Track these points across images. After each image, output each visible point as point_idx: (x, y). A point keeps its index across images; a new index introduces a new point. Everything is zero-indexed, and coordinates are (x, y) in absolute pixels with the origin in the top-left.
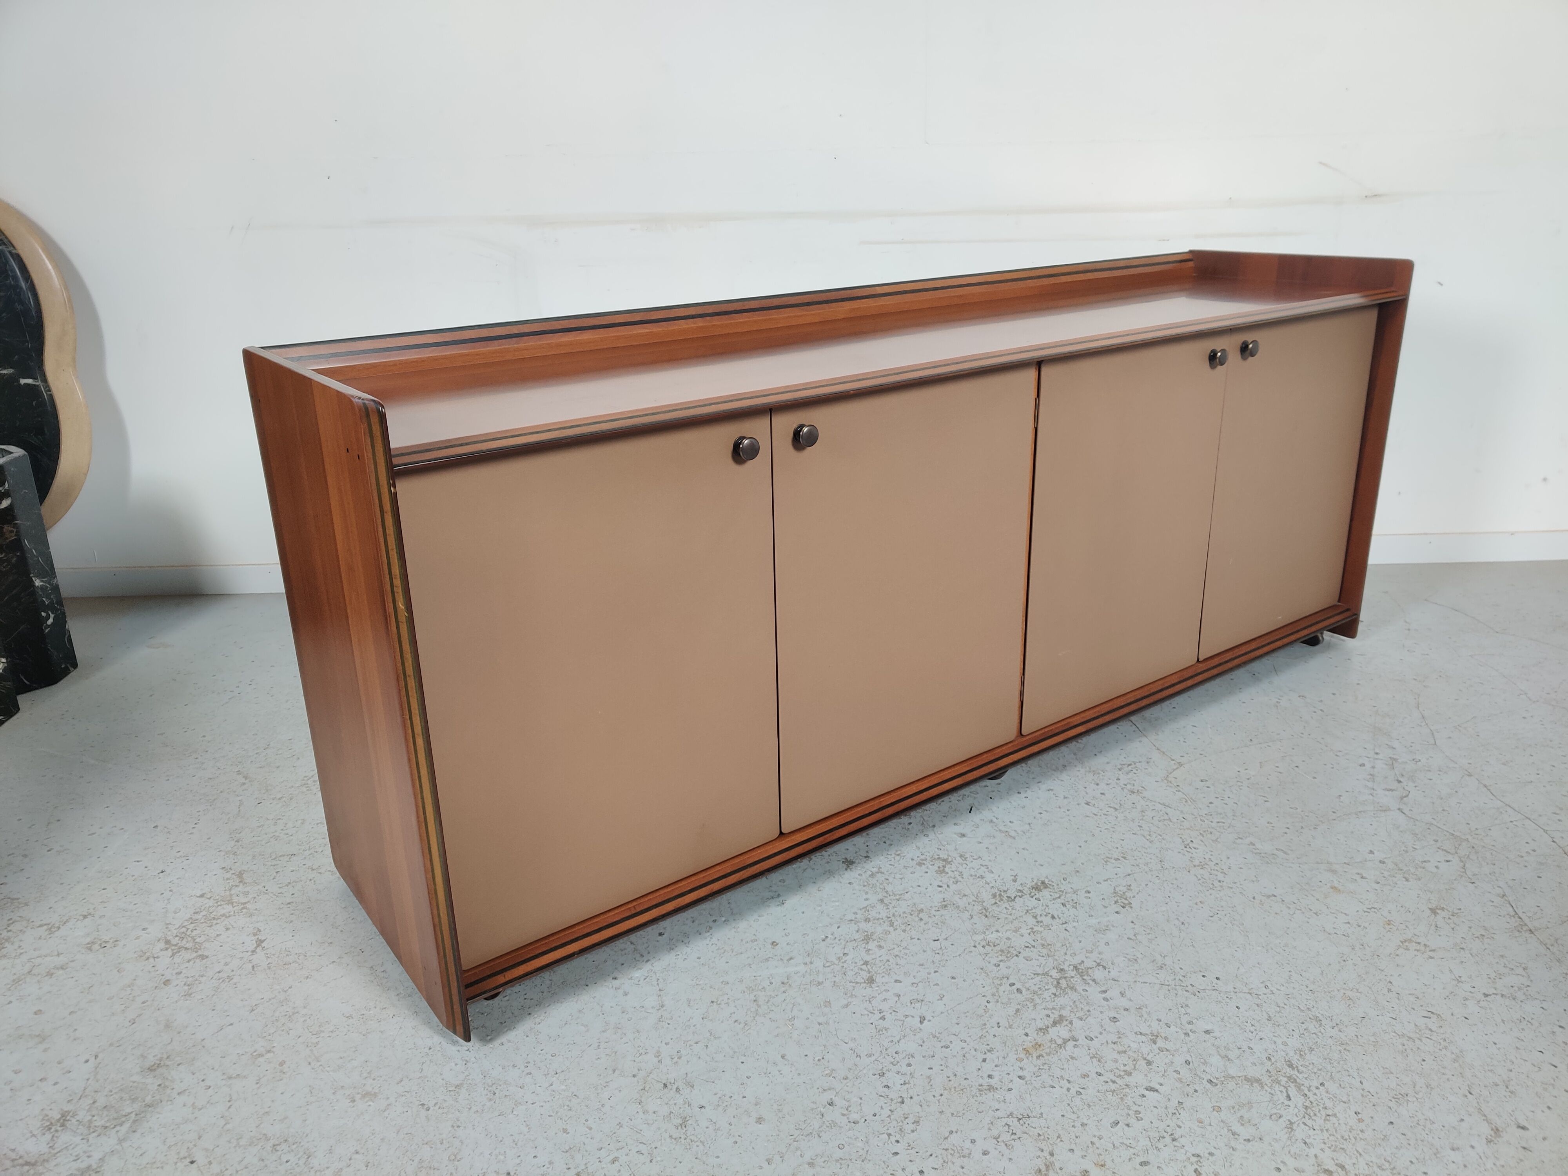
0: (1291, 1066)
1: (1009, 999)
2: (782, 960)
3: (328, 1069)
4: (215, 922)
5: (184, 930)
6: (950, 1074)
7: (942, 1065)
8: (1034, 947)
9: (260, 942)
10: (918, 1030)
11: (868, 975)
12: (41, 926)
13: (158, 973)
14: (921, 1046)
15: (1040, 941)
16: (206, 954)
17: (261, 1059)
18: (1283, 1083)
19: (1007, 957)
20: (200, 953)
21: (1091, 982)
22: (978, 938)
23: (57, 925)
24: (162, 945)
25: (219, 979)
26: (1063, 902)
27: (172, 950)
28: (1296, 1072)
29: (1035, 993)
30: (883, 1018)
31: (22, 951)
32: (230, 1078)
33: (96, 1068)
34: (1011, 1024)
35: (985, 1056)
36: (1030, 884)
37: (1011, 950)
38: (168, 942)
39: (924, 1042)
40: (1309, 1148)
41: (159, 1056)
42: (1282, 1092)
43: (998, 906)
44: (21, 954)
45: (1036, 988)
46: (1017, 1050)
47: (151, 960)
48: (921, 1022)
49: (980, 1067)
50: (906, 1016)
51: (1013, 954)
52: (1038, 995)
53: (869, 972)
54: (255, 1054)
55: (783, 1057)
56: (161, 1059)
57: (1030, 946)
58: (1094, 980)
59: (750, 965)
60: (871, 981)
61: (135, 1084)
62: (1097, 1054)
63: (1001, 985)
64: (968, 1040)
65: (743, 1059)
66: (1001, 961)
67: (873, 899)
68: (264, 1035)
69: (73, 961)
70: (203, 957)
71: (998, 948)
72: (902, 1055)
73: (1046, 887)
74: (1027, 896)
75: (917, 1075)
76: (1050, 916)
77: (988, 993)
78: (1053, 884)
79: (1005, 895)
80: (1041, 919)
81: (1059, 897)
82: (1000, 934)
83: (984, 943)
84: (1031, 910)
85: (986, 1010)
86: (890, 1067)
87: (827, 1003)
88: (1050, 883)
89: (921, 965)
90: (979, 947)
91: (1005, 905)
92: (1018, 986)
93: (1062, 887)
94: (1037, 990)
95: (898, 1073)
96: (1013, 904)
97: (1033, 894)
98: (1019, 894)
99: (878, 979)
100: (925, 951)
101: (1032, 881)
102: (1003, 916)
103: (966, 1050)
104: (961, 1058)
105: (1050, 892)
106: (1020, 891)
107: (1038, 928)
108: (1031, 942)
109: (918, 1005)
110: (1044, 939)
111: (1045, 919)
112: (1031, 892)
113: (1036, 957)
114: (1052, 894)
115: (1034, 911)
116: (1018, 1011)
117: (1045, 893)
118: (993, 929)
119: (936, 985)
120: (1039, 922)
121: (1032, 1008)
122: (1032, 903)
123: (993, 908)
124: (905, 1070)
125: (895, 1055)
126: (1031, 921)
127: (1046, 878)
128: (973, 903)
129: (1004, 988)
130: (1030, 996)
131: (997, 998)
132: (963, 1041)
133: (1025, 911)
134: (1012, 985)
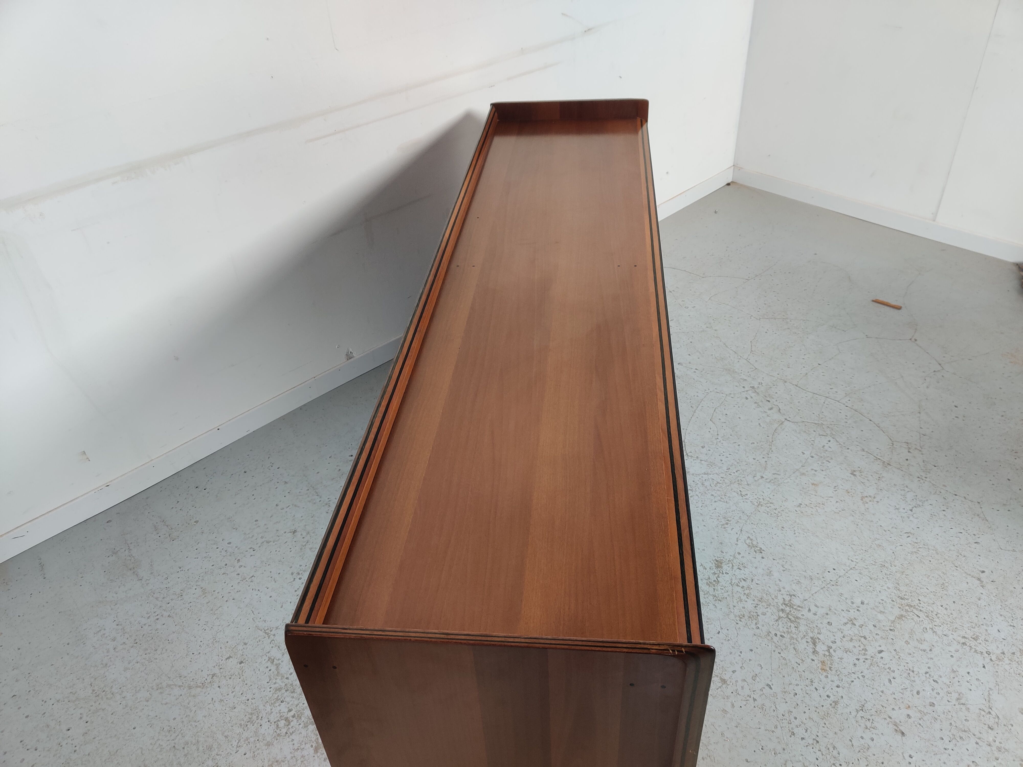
0: (902, 599)
1: (784, 644)
7: (806, 707)
10: (775, 694)
11: (719, 678)
14: (786, 702)
15: (756, 599)
18: (909, 610)
19: (756, 620)
21: (799, 608)
22: (732, 616)
26: (737, 567)
28: (907, 601)
29: (788, 632)
30: (755, 700)
34: (801, 659)
35: (814, 687)
37: (752, 614)
39: (785, 699)
40: (948, 637)
42: (913, 615)
46: (820, 673)
48: (771, 688)
49: (819, 695)
50: (762, 690)
51: (755, 616)
52: (791, 633)
57: (756, 605)
58: (799, 606)
62: (845, 649)
63: (772, 639)
64: (797, 682)
66: (756, 624)
71: (746, 617)
72: (787, 715)
73: (721, 563)
74: (721, 575)
75: (805, 721)
76: (742, 580)
77: (774, 648)
78: (721, 559)
79: (712, 581)
80: (741, 585)
81: (733, 565)
82: (737, 607)
83: (738, 618)
84: (731, 582)
85: (784, 659)
86: (791, 726)
87: (725, 711)
88: (719, 559)
89: (731, 653)
90: (739, 622)
91: (719, 588)
92: (779, 634)
93: (726, 558)
94: (787, 630)
95: (798, 727)
96: (721, 584)
97: (721, 572)
98: (716, 575)
99: (726, 677)
100: (722, 643)
101: (712, 563)
102: (725, 595)
103: (804, 689)
104: (807, 695)
105: (726, 564)
106: (715, 573)
107: (746, 592)
108: (754, 602)
109: (758, 679)
110: (756, 596)
111: (743, 583)
112: (719, 571)
113: (765, 610)
114: (727, 565)
115: (733, 582)
116: (795, 649)
117: (725, 567)
118: (731, 607)
119: (750, 660)
120: (743, 587)
121: (797, 643)
122: (727, 577)
123: (716, 593)
124: (797, 722)
125: (785, 717)
126: (739, 589)
127: (715, 556)
128: (705, 596)
129: (776, 639)
130: (789, 636)
131: (779, 648)
132: (797, 685)
133: (730, 585)
134: (776, 635)
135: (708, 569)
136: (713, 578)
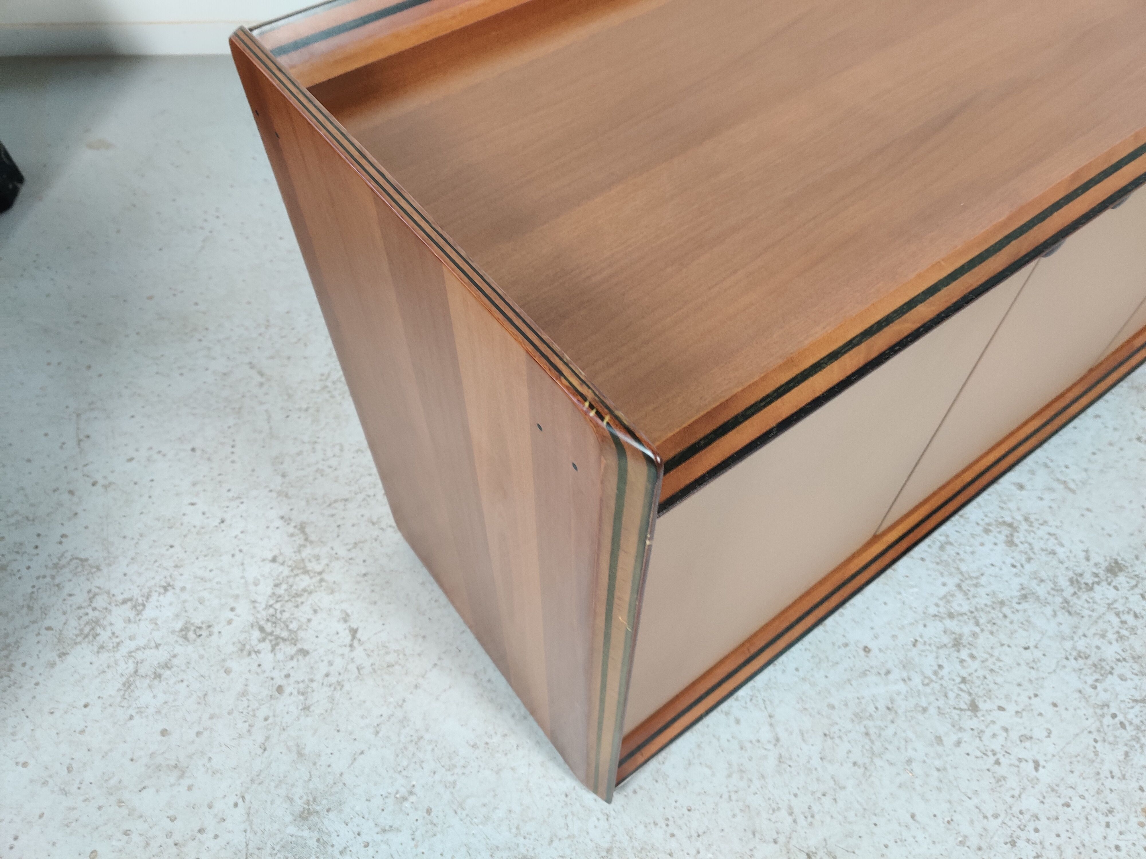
1: (1115, 737)
2: (879, 673)
3: (475, 820)
4: (300, 600)
5: (271, 611)
6: (1079, 845)
7: (1067, 831)
8: (1124, 659)
9: (354, 632)
10: (1035, 780)
11: (969, 698)
12: (124, 602)
13: (266, 675)
14: (1043, 802)
15: (1129, 651)
16: (306, 647)
17: (407, 804)
19: (1102, 675)
20: (299, 646)
22: (1068, 645)
23: (140, 601)
24: (256, 634)
25: (330, 686)
26: (1141, 592)
27: (271, 641)
29: (1138, 728)
30: (997, 762)
31: (118, 640)
32: (384, 831)
33: (248, 814)
34: (1123, 773)
35: (1107, 819)
36: (1104, 565)
37: (1104, 664)
38: (262, 629)
39: (1044, 797)
41: (305, 798)
43: (1079, 598)
44: (118, 644)
45: (1137, 721)
46: (1136, 812)
47: (254, 655)
48: (1036, 769)
49: (1105, 835)
50: (1020, 760)
51: (1106, 670)
52: (1142, 731)
53: (970, 694)
54: (398, 796)
55: (913, 816)
56: (308, 803)
57: (1121, 659)
59: (849, 680)
60: (974, 707)
61: (294, 839)
63: (1103, 716)
64: (1086, 794)
65: (875, 819)
66: (1097, 680)
67: (952, 582)
68: (400, 768)
69: (175, 656)
70: (304, 652)
71: (1090, 662)
72: (1027, 816)
73: (1121, 570)
74: (1104, 583)
75: (1047, 844)
76: (1132, 613)
77: (1093, 728)
78: (1127, 565)
79: (1082, 581)
80: (1125, 617)
81: (1136, 586)
82: (1088, 640)
83: (1075, 653)
84: (1112, 604)
85: (1096, 753)
86: (1019, 832)
87: (939, 740)
88: (1123, 563)
89: (1019, 685)
90: (1071, 658)
91: (1085, 596)
92: (1120, 718)
93: (1136, 568)
94: (1139, 723)
95: (1028, 842)
96: (1092, 594)
97: (1109, 580)
98: (1096, 580)
99: (981, 705)
100: (1018, 664)
101: (1106, 561)
102: (1086, 613)
103: (1088, 810)
104: (1084, 821)
105: (1126, 576)
106: (1096, 575)
107: (1124, 632)
108: (1121, 653)
109: (1028, 744)
110: (1132, 648)
111: (1130, 619)
112: (1108, 577)
113: (1129, 675)
114: (1128, 580)
115: (1115, 605)
116: (1126, 754)
117: (1121, 579)
118: (1080, 632)
119: (1040, 714)
120: (1124, 622)
121: (1139, 750)
122: (1111, 593)
123: (1074, 600)
124: (1034, 837)
125: (1020, 816)
126: (1115, 621)
127: (1118, 555)
128: (1053, 592)
129: (1107, 720)
130: (1134, 733)
131: (1103, 735)
132: (1082, 797)
133: (1107, 606)
134: (1114, 716)
135: (1092, 563)
136: (1089, 579)
